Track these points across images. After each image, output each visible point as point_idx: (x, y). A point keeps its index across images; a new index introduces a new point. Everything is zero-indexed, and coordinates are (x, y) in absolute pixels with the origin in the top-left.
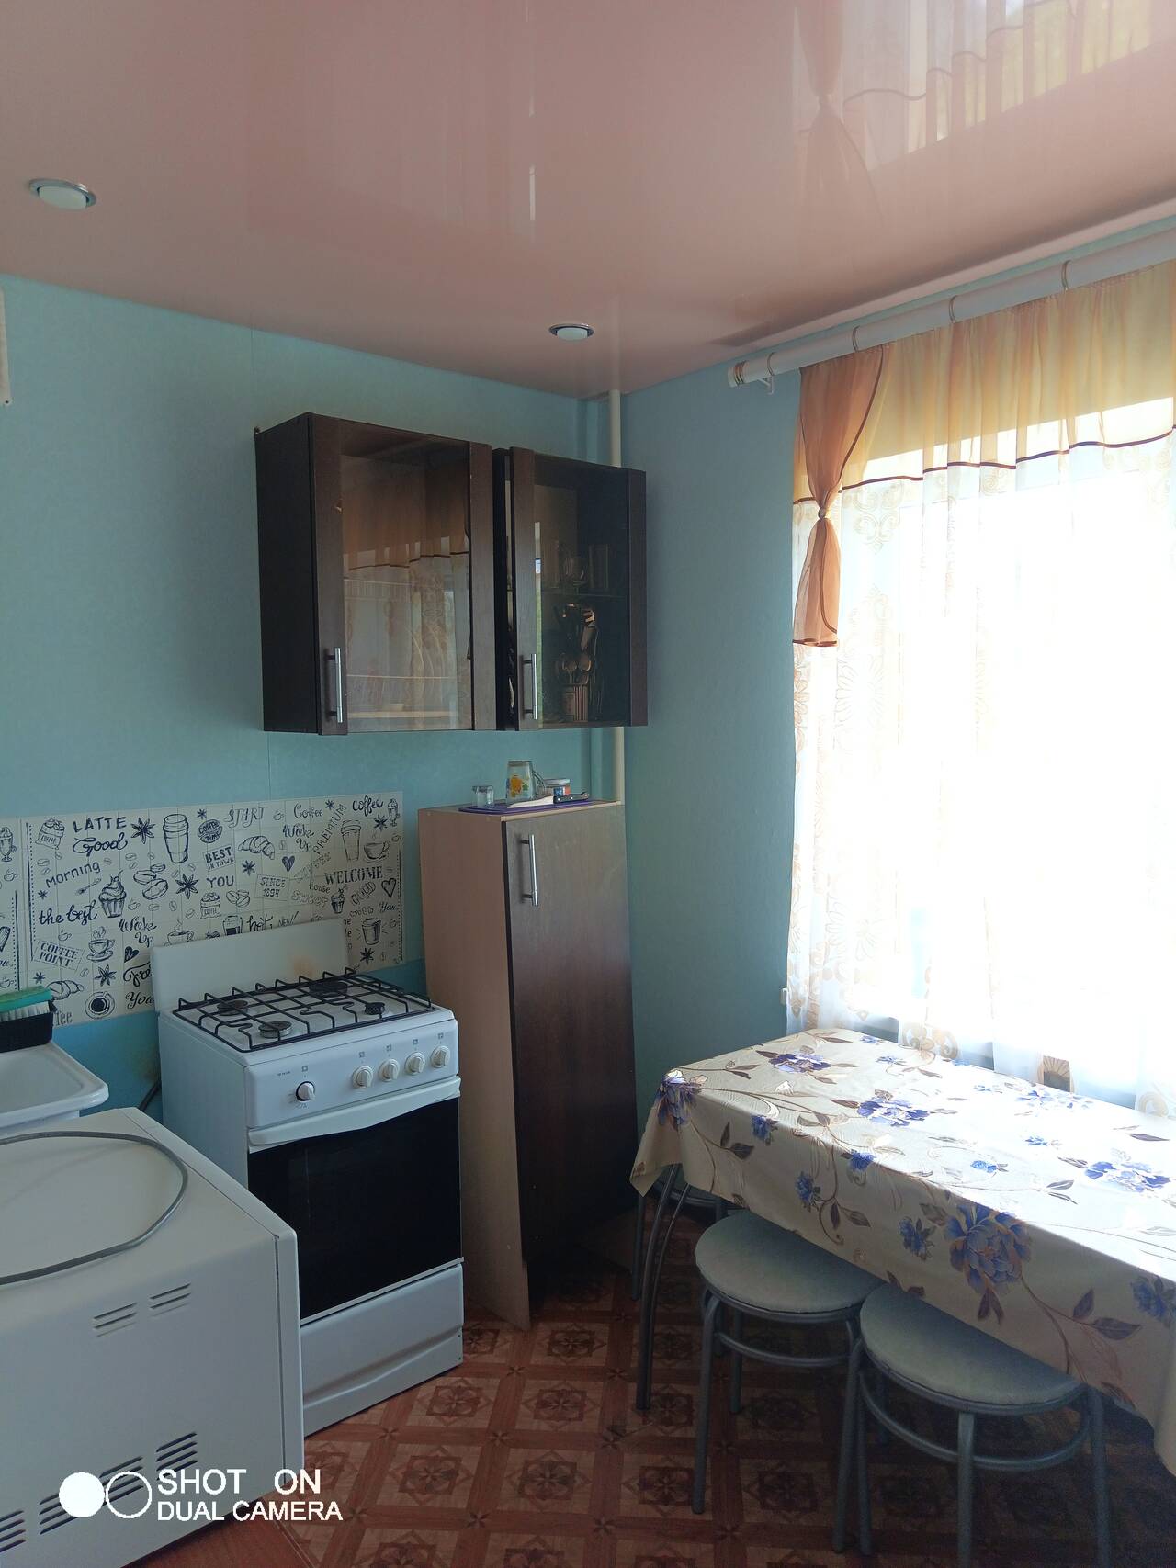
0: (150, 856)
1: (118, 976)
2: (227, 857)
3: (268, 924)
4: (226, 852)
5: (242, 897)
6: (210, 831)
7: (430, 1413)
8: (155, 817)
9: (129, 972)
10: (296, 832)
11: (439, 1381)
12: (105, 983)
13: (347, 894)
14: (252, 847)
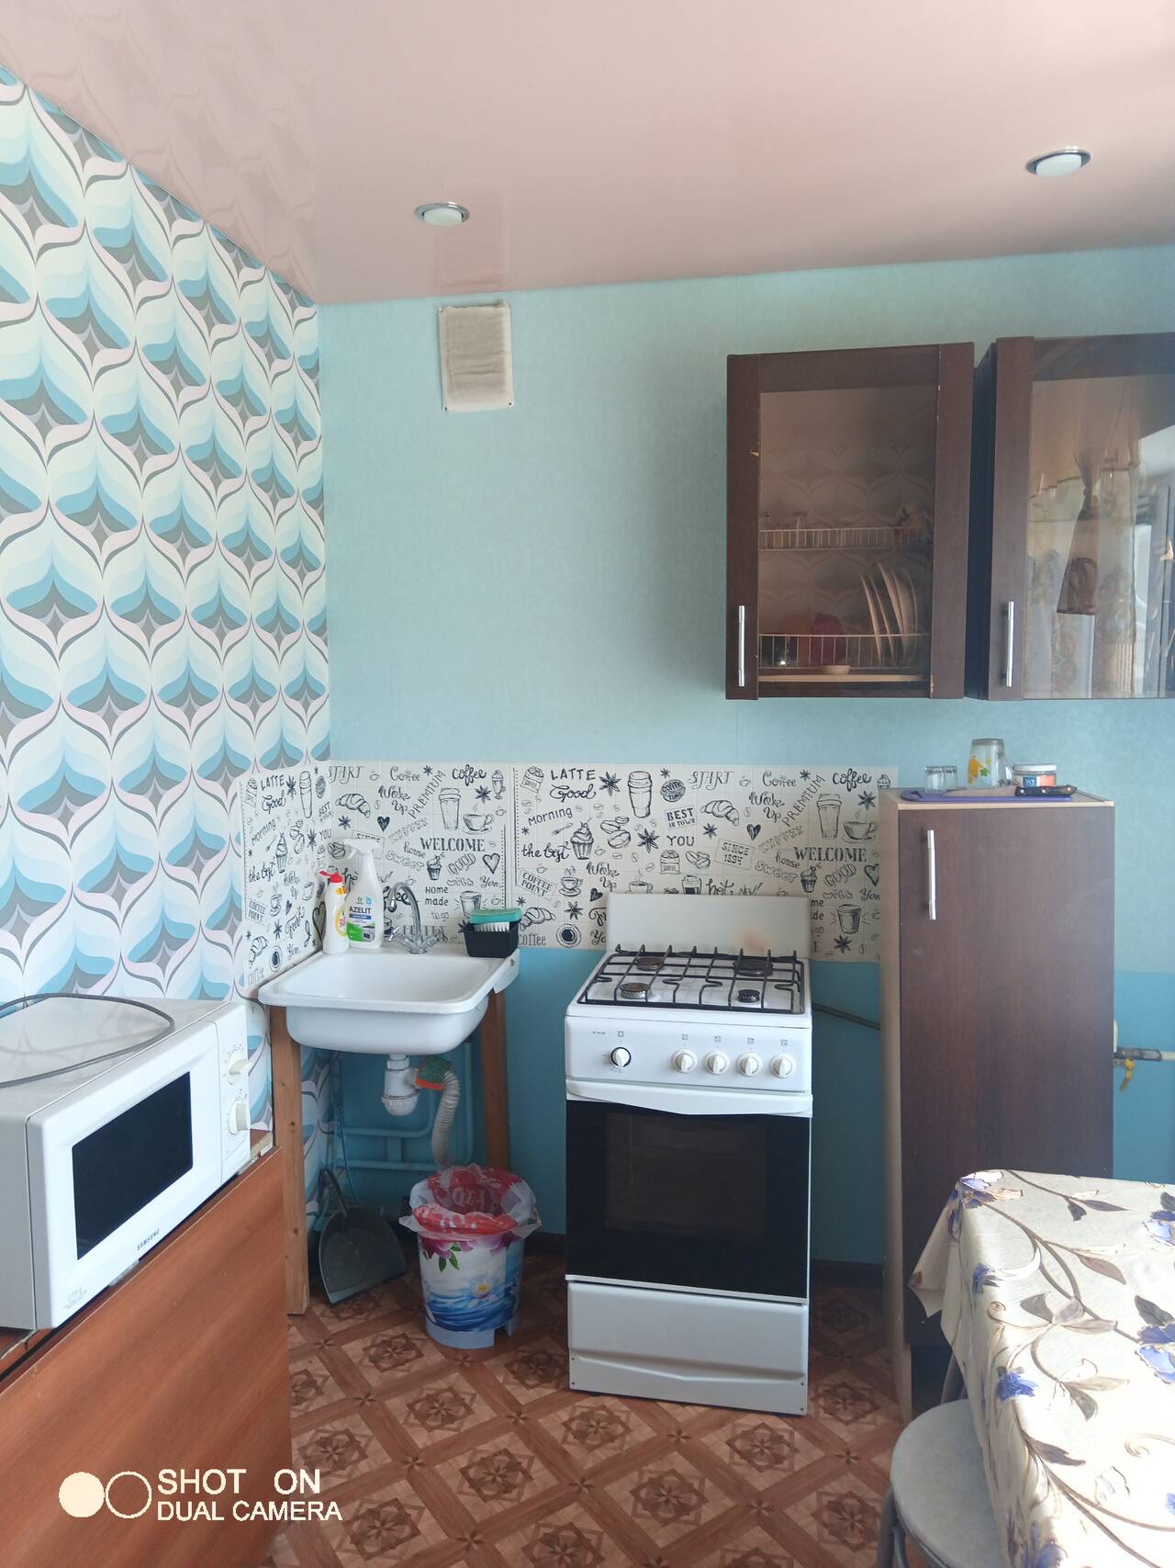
0: (616, 808)
1: (585, 912)
2: (689, 817)
3: (728, 890)
4: (687, 813)
5: (703, 859)
6: (674, 790)
7: (730, 1443)
8: (621, 773)
9: (594, 912)
10: (764, 799)
11: (770, 1421)
12: (574, 917)
13: (820, 874)
14: (715, 810)
